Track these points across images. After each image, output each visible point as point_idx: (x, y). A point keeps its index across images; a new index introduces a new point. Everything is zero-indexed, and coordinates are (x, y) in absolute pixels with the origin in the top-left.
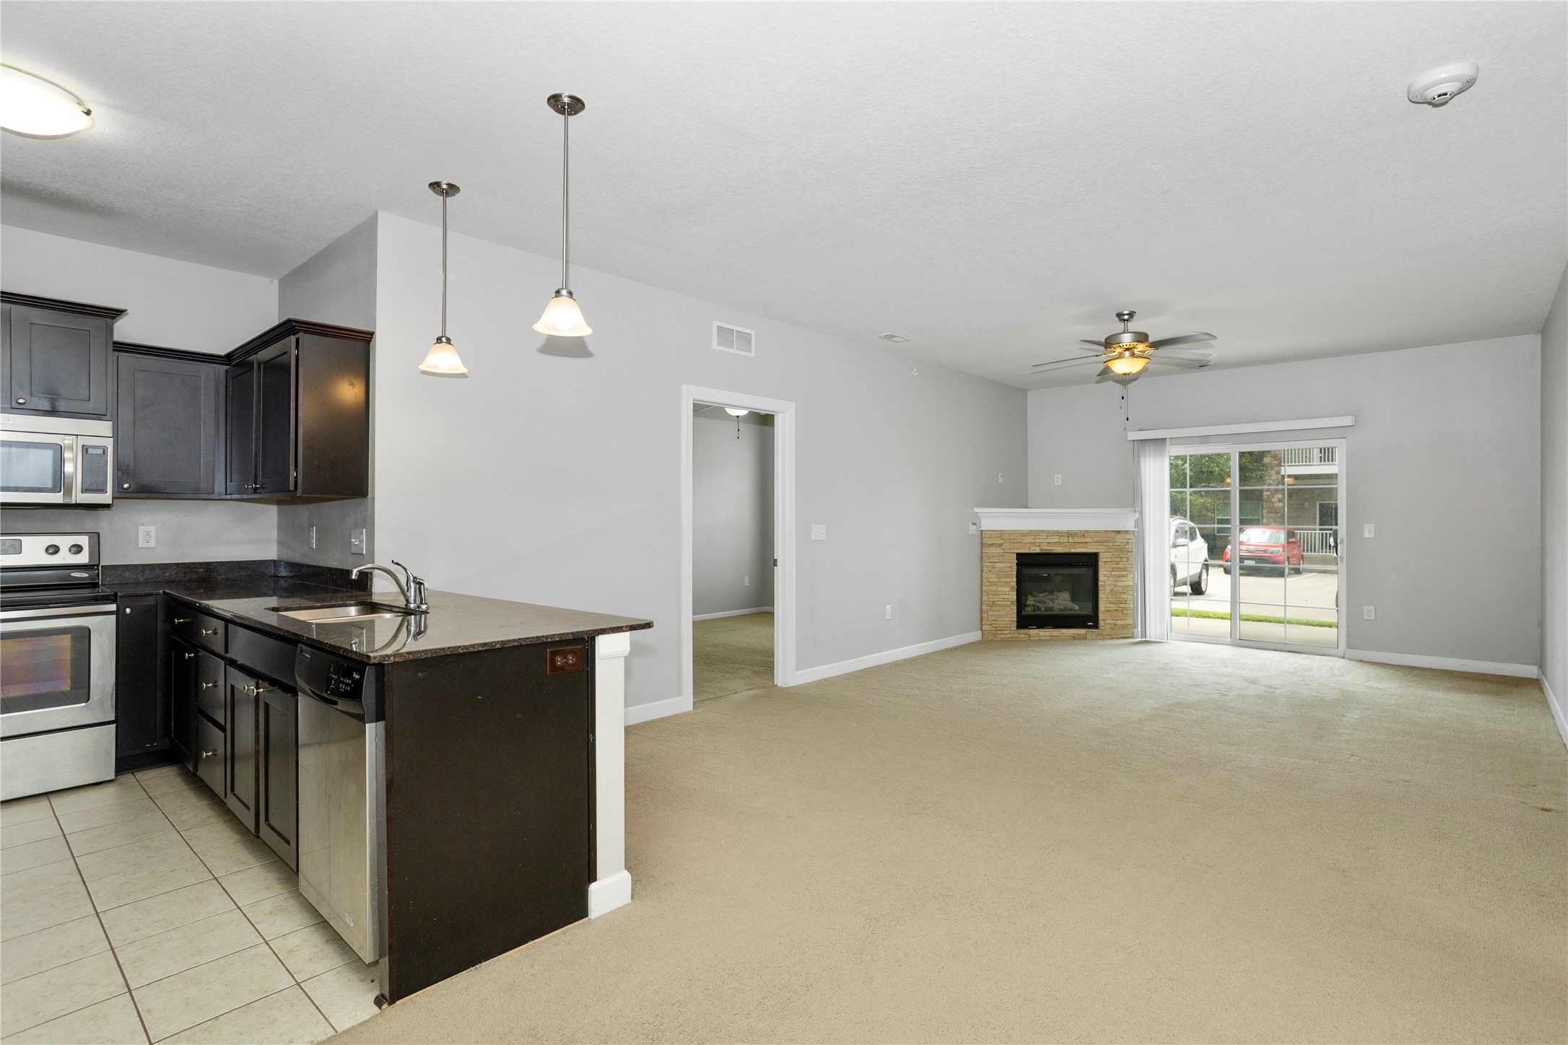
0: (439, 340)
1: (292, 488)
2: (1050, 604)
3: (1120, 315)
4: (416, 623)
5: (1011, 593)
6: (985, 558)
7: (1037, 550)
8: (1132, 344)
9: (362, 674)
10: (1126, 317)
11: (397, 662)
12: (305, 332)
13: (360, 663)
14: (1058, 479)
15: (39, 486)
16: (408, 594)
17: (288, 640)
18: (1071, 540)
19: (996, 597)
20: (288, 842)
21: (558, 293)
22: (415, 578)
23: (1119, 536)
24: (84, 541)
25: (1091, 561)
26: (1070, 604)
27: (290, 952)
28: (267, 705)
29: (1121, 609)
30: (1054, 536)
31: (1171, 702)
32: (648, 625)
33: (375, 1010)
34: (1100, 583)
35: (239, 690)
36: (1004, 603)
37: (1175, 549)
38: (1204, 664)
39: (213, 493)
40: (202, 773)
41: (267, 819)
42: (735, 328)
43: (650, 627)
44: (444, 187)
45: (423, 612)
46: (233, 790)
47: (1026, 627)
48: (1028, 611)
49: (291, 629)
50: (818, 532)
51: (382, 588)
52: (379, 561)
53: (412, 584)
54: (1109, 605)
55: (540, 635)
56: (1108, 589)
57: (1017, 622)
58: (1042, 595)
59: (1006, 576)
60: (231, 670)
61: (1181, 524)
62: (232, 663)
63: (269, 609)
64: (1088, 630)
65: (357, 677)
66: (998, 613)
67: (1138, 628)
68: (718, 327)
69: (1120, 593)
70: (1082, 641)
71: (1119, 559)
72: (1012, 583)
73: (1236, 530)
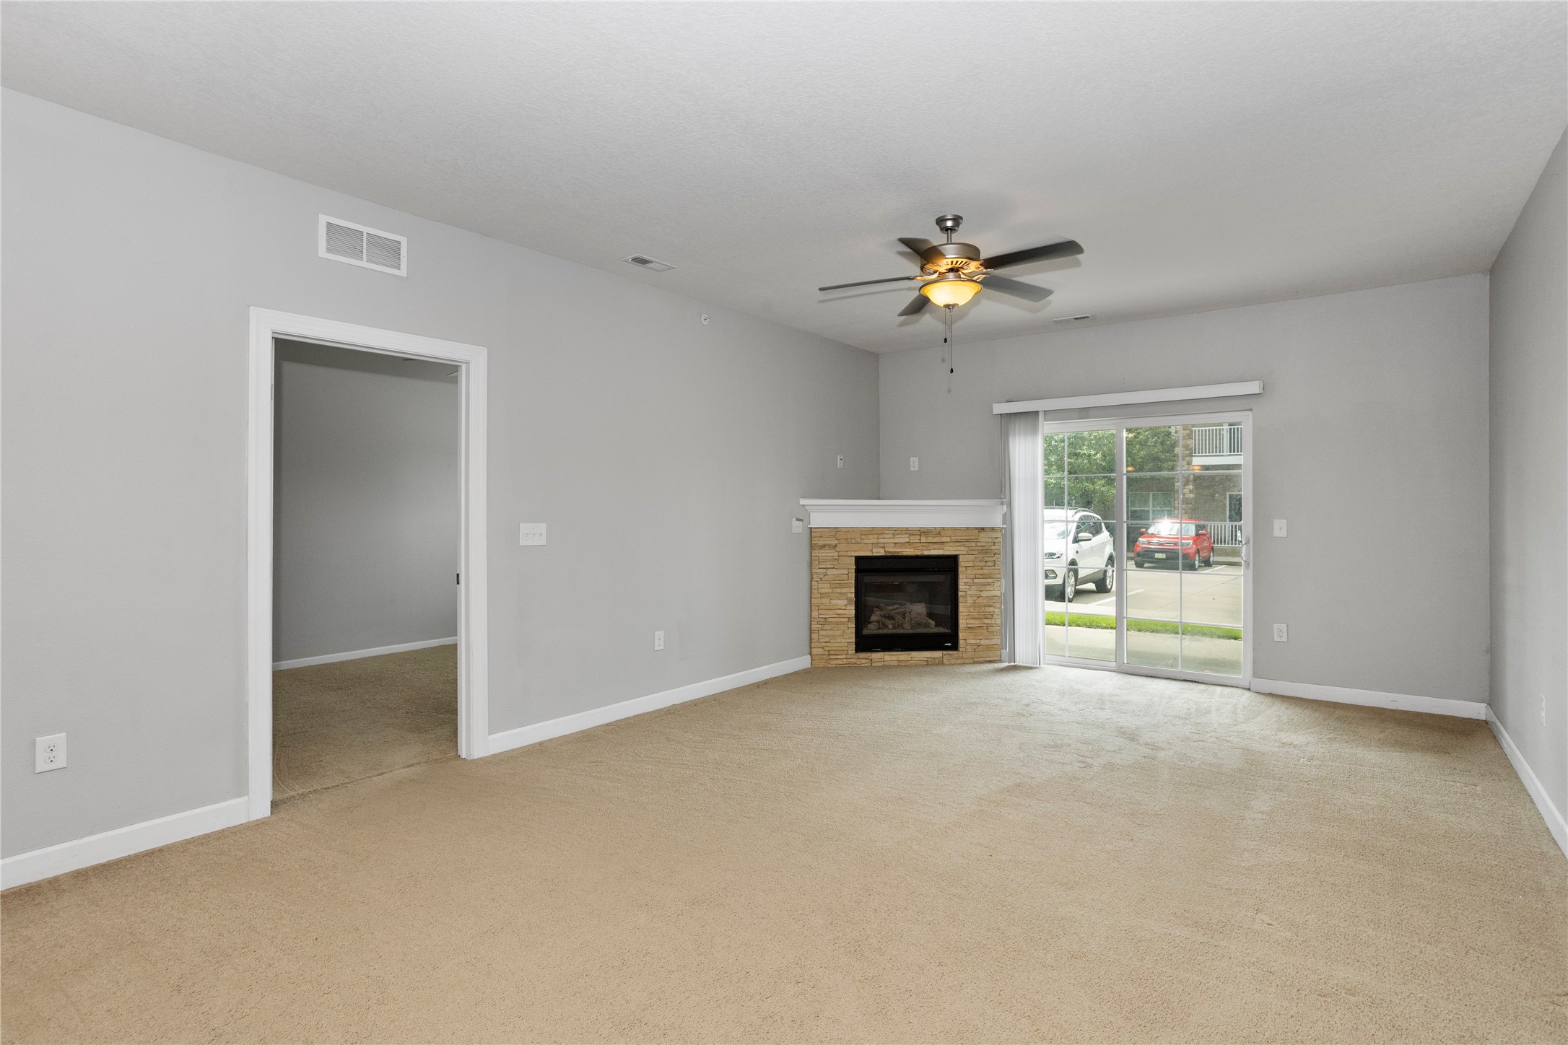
2: (899, 619)
3: (940, 221)
5: (848, 607)
6: (815, 563)
7: (881, 552)
8: (960, 260)
10: (949, 224)
14: (914, 463)
18: (923, 539)
19: (830, 612)
23: (983, 534)
25: (949, 565)
26: (924, 620)
29: (986, 628)
30: (902, 534)
34: (960, 594)
36: (838, 620)
37: (1077, 544)
38: (1076, 704)
42: (366, 230)
47: (868, 650)
48: (871, 629)
50: (532, 534)
54: (971, 621)
56: (970, 600)
57: (857, 643)
58: (890, 607)
59: (843, 586)
61: (1084, 516)
64: (945, 652)
66: (831, 633)
67: (1006, 649)
68: (329, 224)
69: (985, 606)
70: (936, 668)
71: (984, 564)
72: (849, 595)
73: (1122, 527)
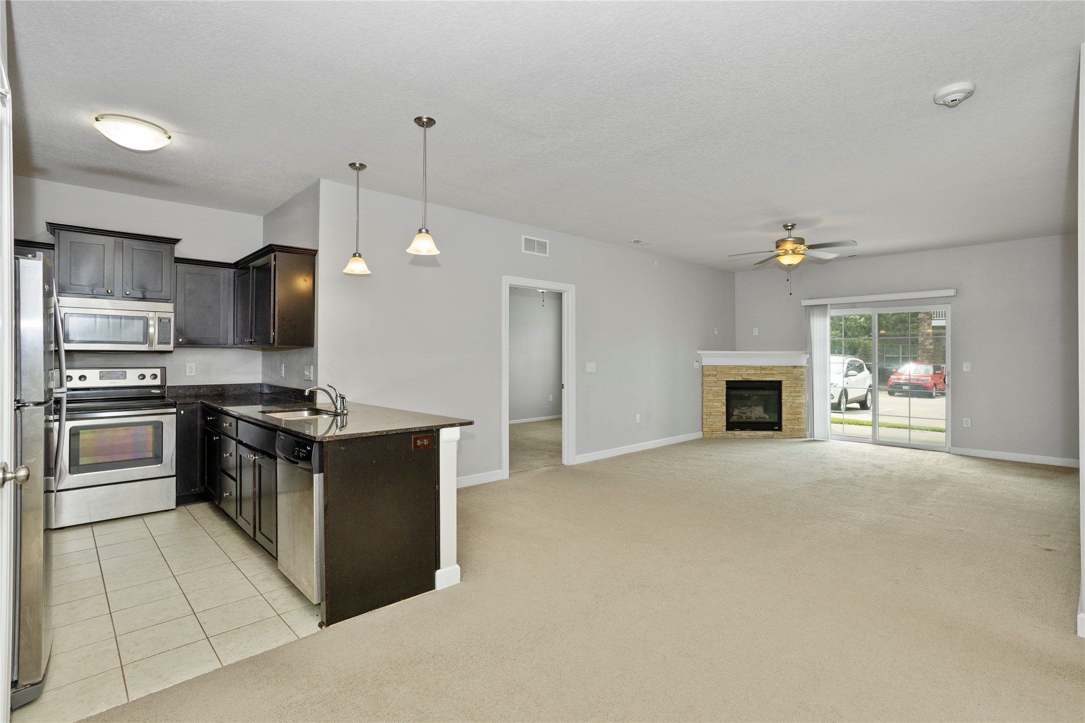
0: (354, 255)
1: (272, 342)
2: (749, 414)
3: (785, 226)
4: (341, 421)
5: (722, 407)
6: (705, 384)
7: (740, 379)
9: (312, 447)
10: (790, 228)
11: (330, 441)
12: (279, 251)
13: (311, 441)
14: (756, 332)
15: (136, 341)
16: (337, 404)
17: (271, 429)
18: (763, 372)
19: (712, 409)
20: (272, 542)
21: (420, 231)
22: (340, 395)
23: (795, 370)
24: (158, 372)
25: (777, 386)
26: (763, 415)
27: (274, 600)
28: (260, 466)
29: (797, 420)
30: (751, 369)
31: (819, 479)
32: (471, 423)
33: (319, 629)
34: (783, 401)
35: (245, 458)
36: (717, 413)
37: (847, 378)
38: (850, 455)
39: (227, 344)
40: (223, 506)
41: (260, 530)
42: (536, 239)
43: (472, 424)
44: (358, 165)
45: (345, 414)
46: (241, 514)
47: (733, 430)
48: (734, 419)
49: (274, 423)
50: (591, 367)
51: (322, 400)
52: (320, 386)
53: (339, 398)
54: (789, 416)
55: (408, 427)
56: (788, 405)
57: (727, 426)
58: (743, 408)
59: (720, 396)
60: (241, 447)
61: (852, 361)
62: (240, 442)
63: (260, 412)
64: (775, 432)
65: (309, 449)
66: (713, 420)
67: (808, 431)
68: (525, 238)
69: (797, 408)
70: (770, 440)
71: (796, 385)
72: (723, 401)
73: (875, 366)
